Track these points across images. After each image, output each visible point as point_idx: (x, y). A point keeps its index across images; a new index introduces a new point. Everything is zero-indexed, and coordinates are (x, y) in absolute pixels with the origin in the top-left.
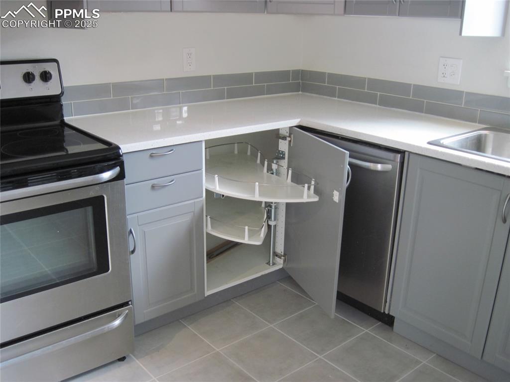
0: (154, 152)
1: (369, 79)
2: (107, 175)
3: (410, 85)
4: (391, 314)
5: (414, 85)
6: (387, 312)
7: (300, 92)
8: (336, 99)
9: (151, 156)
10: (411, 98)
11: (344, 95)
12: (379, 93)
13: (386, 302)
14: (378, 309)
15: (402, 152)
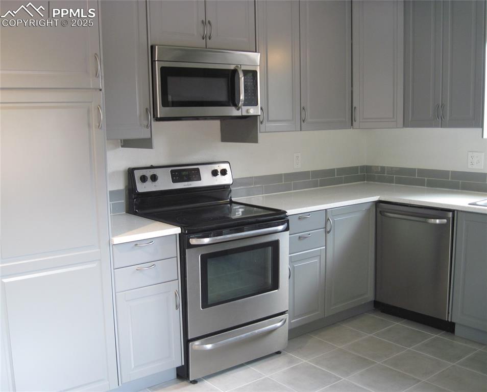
0: (300, 215)
1: (418, 169)
2: (281, 228)
3: (449, 171)
4: (452, 321)
5: (451, 171)
6: (450, 320)
7: (366, 182)
8: (394, 184)
9: (299, 218)
10: (450, 180)
11: (400, 181)
12: (426, 178)
13: (448, 313)
14: (443, 319)
15: (453, 211)
